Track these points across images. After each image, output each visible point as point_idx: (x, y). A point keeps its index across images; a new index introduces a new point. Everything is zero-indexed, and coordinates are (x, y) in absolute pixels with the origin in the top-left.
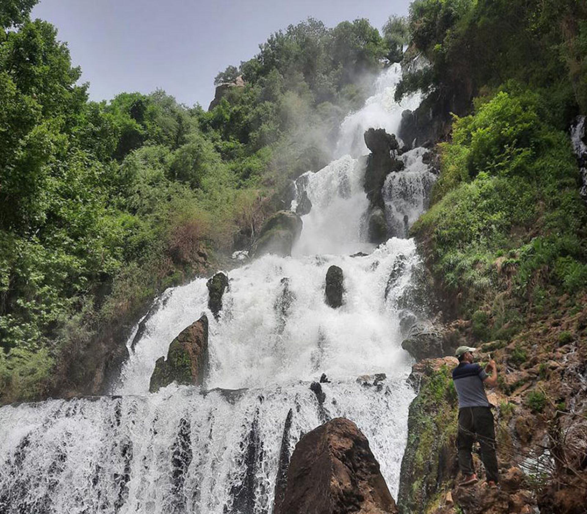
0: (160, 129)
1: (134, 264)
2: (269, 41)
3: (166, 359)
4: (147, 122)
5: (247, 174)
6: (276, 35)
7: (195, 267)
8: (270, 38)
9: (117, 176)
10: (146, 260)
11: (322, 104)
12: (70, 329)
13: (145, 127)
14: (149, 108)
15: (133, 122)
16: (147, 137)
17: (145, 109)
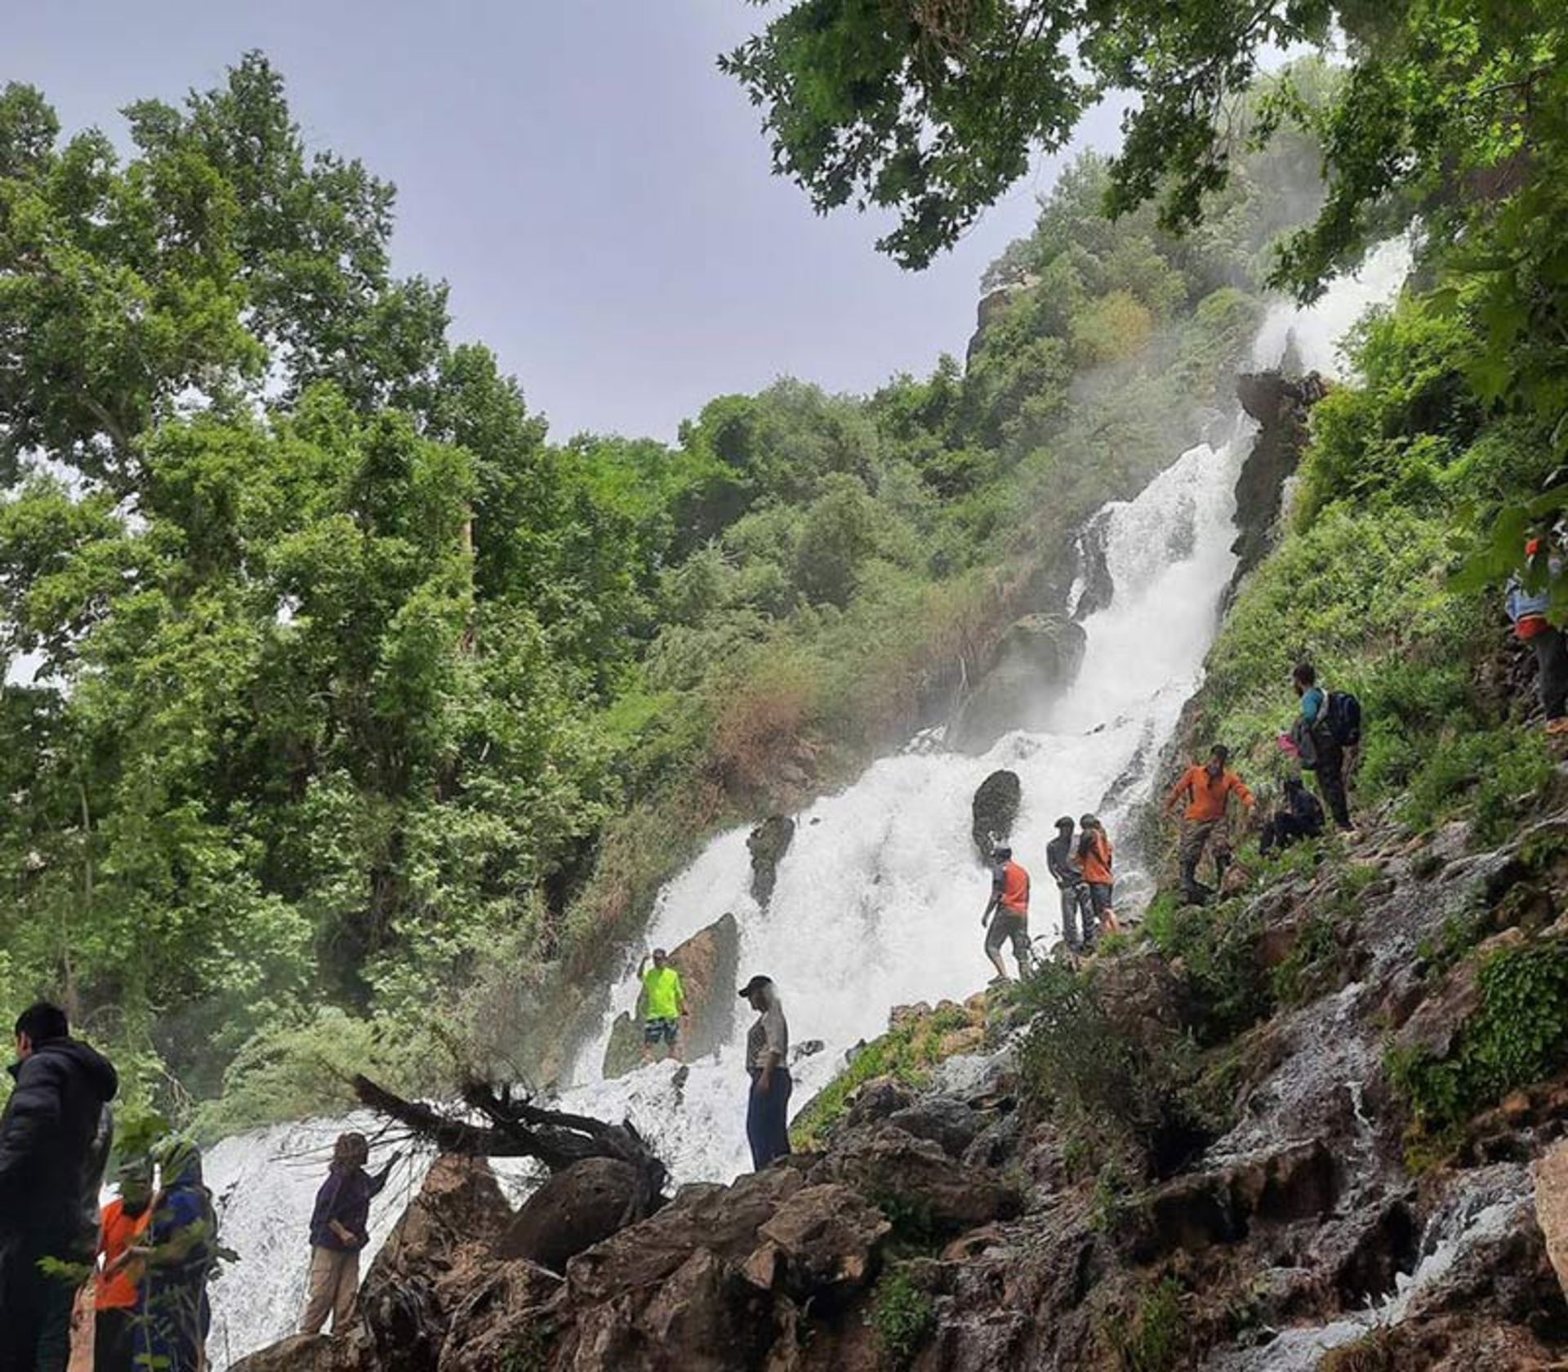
0: (787, 466)
1: (640, 809)
2: (1061, 181)
3: (633, 1017)
4: (756, 459)
5: (987, 527)
6: (1079, 162)
7: (777, 794)
8: (1063, 173)
9: (676, 600)
10: (665, 795)
11: (1210, 297)
12: (499, 964)
13: (752, 470)
14: (758, 427)
15: (721, 466)
16: (758, 491)
17: (749, 431)
